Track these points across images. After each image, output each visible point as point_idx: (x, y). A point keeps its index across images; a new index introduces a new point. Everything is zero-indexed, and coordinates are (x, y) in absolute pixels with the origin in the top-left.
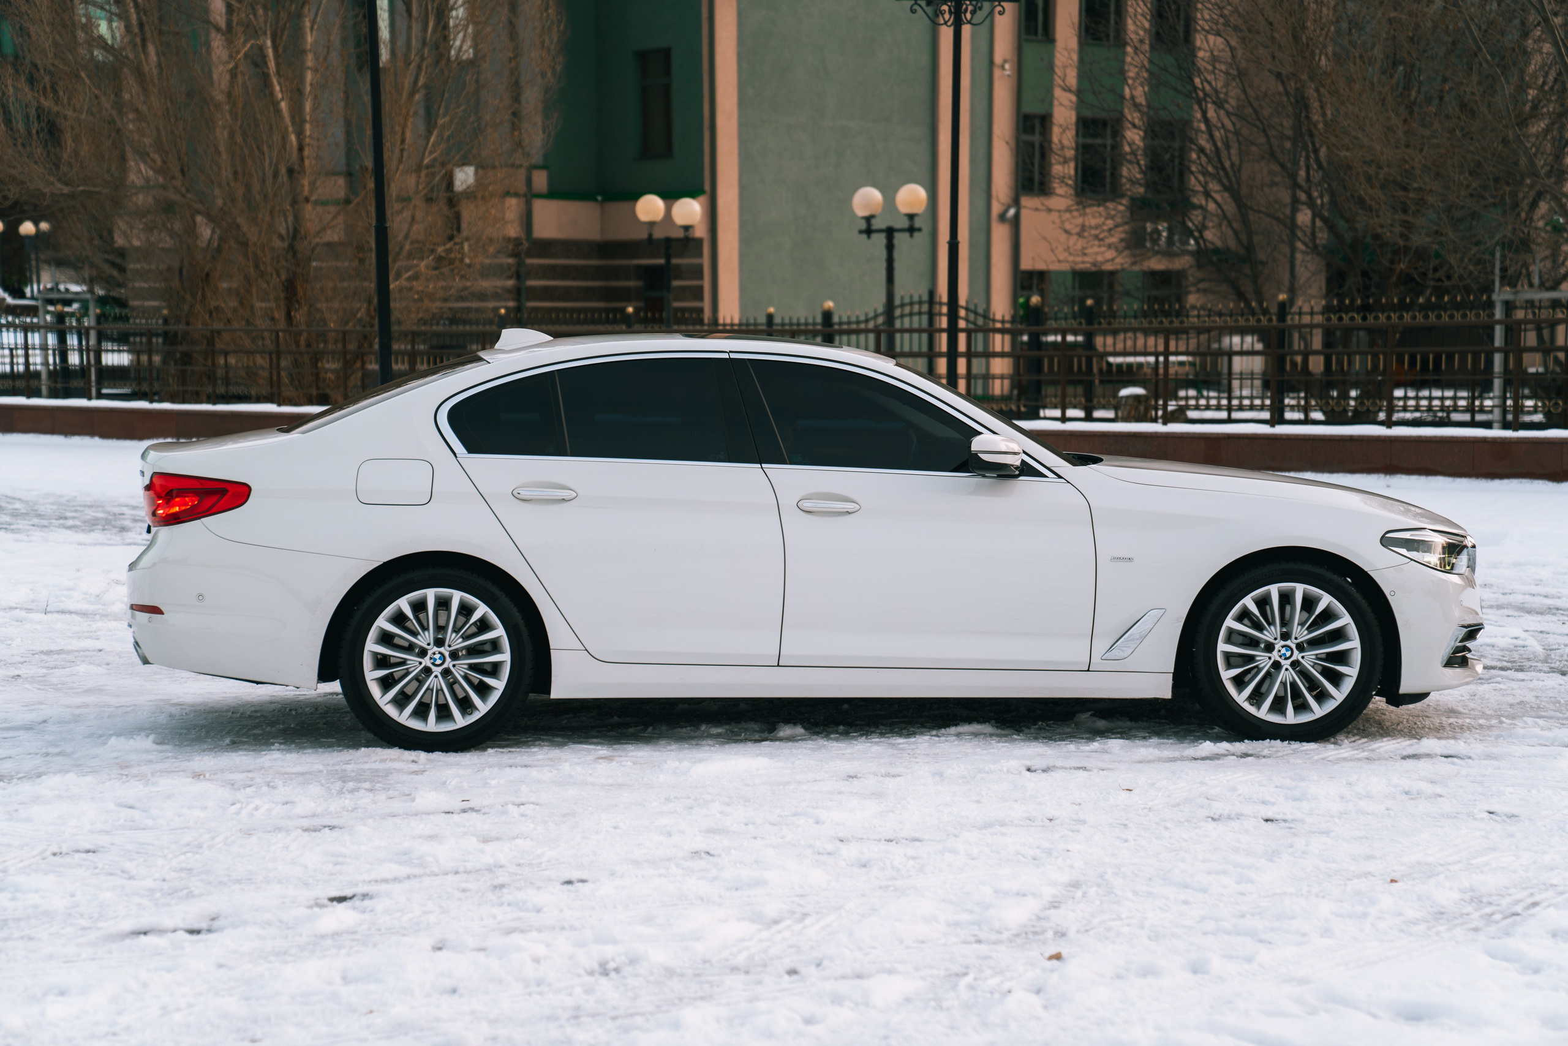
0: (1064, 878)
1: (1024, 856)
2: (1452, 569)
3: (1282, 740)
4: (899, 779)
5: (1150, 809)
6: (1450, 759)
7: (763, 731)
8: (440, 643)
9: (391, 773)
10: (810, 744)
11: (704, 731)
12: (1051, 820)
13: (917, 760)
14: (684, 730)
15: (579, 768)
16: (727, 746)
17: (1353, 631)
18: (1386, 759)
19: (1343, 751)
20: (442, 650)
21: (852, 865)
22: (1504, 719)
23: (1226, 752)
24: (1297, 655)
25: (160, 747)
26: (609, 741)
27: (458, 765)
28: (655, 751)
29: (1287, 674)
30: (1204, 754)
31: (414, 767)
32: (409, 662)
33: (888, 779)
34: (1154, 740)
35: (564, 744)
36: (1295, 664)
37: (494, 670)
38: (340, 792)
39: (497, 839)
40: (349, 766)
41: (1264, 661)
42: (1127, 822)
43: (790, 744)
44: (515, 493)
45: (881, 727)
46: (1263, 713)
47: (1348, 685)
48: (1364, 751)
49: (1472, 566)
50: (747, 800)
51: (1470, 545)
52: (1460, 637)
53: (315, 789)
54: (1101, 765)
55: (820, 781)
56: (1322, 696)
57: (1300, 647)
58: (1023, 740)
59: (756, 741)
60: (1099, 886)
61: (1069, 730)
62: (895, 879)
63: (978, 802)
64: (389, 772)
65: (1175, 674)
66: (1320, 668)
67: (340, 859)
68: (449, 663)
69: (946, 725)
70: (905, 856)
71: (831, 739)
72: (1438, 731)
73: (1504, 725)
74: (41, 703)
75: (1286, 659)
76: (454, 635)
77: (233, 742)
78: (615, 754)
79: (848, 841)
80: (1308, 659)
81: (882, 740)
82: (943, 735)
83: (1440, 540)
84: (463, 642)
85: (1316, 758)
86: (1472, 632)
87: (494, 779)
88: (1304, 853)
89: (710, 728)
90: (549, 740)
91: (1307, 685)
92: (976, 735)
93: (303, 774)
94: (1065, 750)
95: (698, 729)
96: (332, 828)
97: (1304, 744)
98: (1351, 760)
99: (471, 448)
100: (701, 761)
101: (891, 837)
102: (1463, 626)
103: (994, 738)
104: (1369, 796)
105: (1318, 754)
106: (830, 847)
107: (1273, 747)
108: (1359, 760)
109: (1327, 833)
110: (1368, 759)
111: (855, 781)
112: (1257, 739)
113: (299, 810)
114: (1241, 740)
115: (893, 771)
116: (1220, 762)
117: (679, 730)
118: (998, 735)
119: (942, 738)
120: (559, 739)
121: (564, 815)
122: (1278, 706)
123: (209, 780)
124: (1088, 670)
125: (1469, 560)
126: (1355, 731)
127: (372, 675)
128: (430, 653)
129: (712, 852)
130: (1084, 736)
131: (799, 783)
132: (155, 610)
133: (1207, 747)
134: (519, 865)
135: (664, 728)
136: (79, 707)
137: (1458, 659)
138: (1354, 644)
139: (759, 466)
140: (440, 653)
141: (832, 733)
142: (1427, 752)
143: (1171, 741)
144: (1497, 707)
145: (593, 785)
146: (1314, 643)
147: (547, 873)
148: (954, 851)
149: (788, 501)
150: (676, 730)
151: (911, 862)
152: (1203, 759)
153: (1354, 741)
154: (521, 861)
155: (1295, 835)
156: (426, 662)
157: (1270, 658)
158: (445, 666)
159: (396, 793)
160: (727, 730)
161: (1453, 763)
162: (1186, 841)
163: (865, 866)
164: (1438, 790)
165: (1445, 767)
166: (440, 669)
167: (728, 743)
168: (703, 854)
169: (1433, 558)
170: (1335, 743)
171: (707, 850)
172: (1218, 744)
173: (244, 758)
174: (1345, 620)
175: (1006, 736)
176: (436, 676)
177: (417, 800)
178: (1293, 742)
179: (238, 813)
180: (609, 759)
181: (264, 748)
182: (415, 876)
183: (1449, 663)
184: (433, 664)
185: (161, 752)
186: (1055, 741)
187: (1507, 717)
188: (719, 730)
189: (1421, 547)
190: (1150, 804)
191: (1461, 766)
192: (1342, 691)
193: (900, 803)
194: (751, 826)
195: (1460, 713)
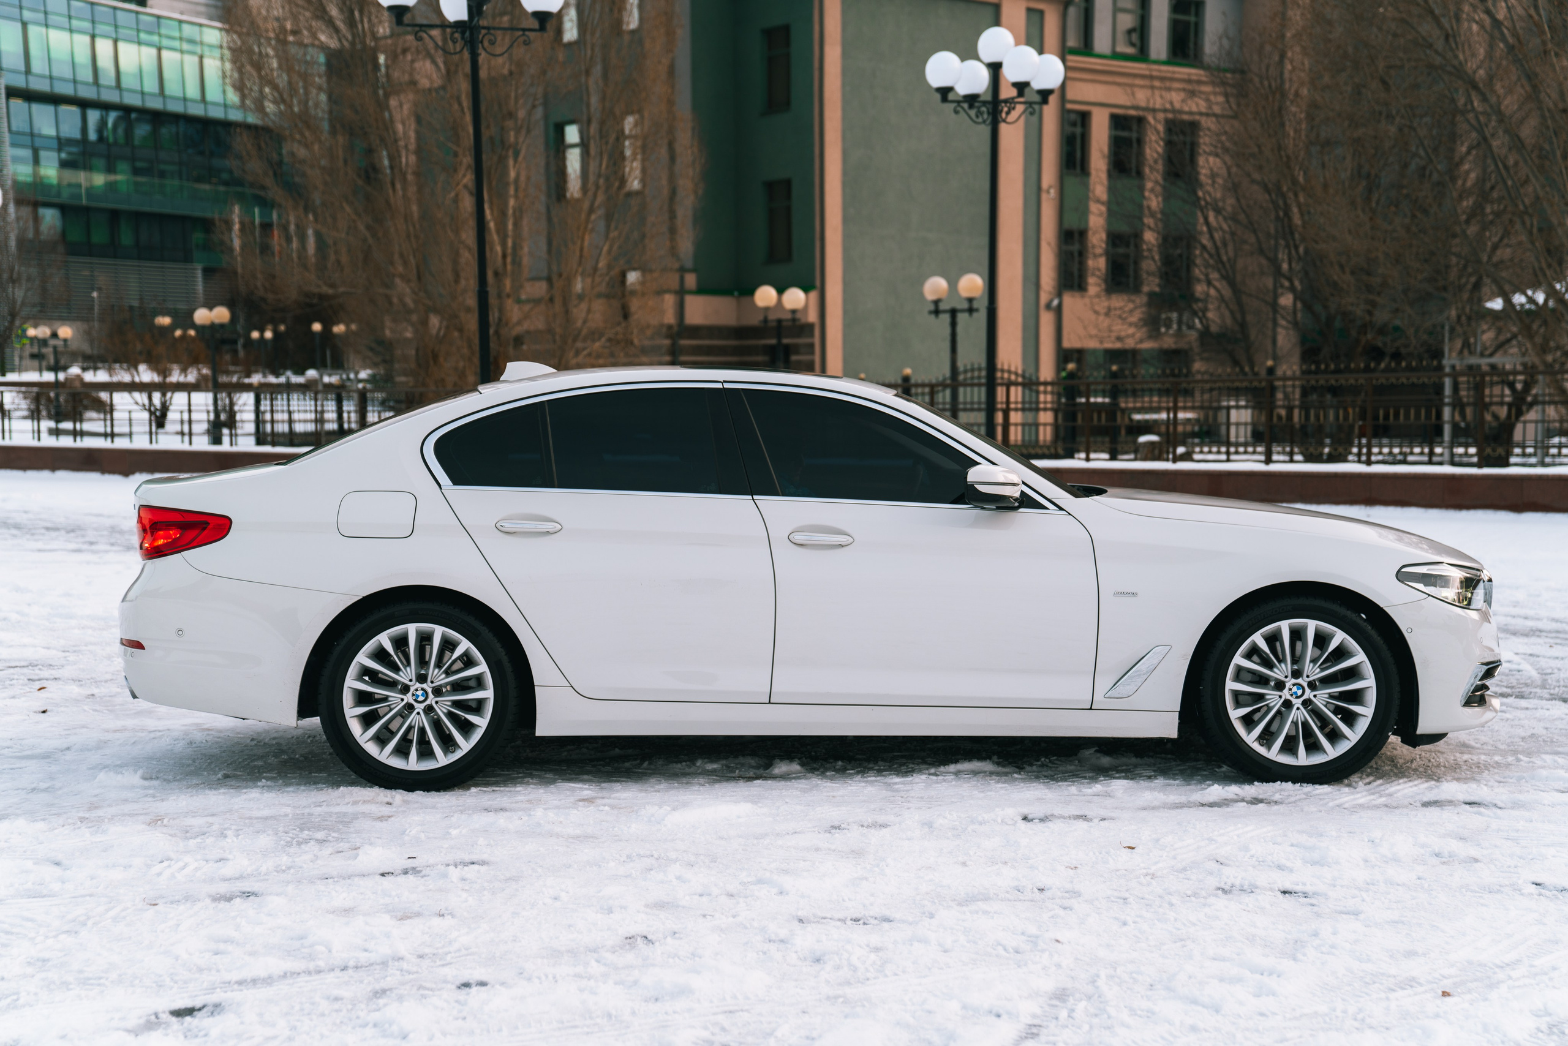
0: (1048, 985)
1: (1005, 950)
2: (1469, 603)
3: (1294, 782)
4: (884, 831)
5: (1153, 876)
6: (1475, 809)
7: (758, 767)
8: (422, 679)
9: (357, 818)
10: (802, 784)
11: (699, 767)
12: (1041, 890)
13: (910, 805)
14: (679, 766)
15: (551, 815)
16: (717, 786)
17: (1368, 669)
18: (1407, 807)
19: (1359, 795)
20: (424, 686)
21: (805, 959)
22: (1521, 757)
23: (1235, 797)
24: (1309, 694)
25: (146, 783)
26: (600, 778)
27: (434, 807)
28: (641, 791)
29: (1298, 713)
30: (1211, 799)
31: (386, 810)
32: (390, 699)
33: (873, 831)
34: (1160, 781)
35: (553, 782)
36: (1307, 703)
37: (477, 707)
38: (289, 844)
39: (418, 915)
40: (319, 809)
41: (1274, 700)
42: (1127, 895)
43: (783, 783)
44: (498, 525)
45: (880, 763)
46: (1274, 753)
47: (1362, 726)
48: (1381, 796)
49: (1488, 600)
50: (714, 860)
51: (1486, 579)
52: (1480, 675)
53: (265, 841)
54: (1104, 813)
55: (799, 833)
56: (1334, 736)
57: (1312, 686)
58: (1023, 780)
59: (750, 779)
60: (1089, 998)
61: (1072, 768)
62: (849, 983)
63: (964, 864)
64: (355, 817)
65: (1180, 713)
66: (1332, 707)
67: (222, 946)
68: (431, 700)
69: (946, 762)
70: (868, 946)
71: (826, 777)
72: (1454, 770)
73: (1522, 763)
74: (84, 727)
75: (1298, 697)
76: (437, 671)
77: (226, 776)
78: (600, 795)
79: (809, 922)
80: (1321, 698)
81: (878, 778)
82: (942, 773)
83: (1457, 575)
84: (446, 677)
85: (1331, 804)
86: (1490, 670)
87: (455, 828)
88: (1333, 947)
89: (706, 763)
90: (539, 777)
91: (1319, 724)
92: (975, 773)
93: (266, 818)
94: (1066, 793)
95: (694, 764)
96: (247, 895)
97: (1317, 786)
98: (1368, 808)
99: (457, 480)
100: (685, 805)
101: (858, 916)
102: (1482, 664)
103: (994, 777)
104: (1396, 860)
105: (1333, 800)
106: (783, 933)
107: (1284, 790)
108: (1377, 807)
109: (1356, 914)
110: (1386, 806)
111: (837, 835)
112: (1267, 782)
113: (228, 870)
114: (1250, 782)
115: (881, 819)
116: (1229, 809)
117: (674, 765)
118: (998, 774)
119: (940, 778)
120: (550, 776)
121: (507, 880)
122: (1289, 747)
123: (165, 826)
124: (1091, 709)
125: (1486, 594)
126: (1369, 770)
127: (352, 712)
128: (412, 689)
129: (650, 937)
130: (1087, 775)
131: (778, 834)
132: (138, 645)
133: (1216, 791)
134: (421, 957)
135: (660, 762)
136: (115, 731)
137: (1477, 698)
138: (1368, 683)
139: (750, 497)
140: (422, 689)
141: (827, 770)
142: (1449, 798)
143: (1177, 782)
144: (1509, 741)
145: (558, 836)
146: (1327, 681)
147: (446, 971)
148: (924, 941)
149: (779, 533)
150: (671, 766)
151: (873, 956)
152: (1211, 805)
153: (1369, 783)
154: (427, 950)
155: (1318, 915)
156: (409, 698)
157: (1280, 697)
158: (428, 702)
159: (347, 845)
160: (723, 765)
161: (1480, 814)
162: (1194, 924)
163: (818, 960)
164: (1473, 852)
165: (1470, 819)
166: (422, 706)
167: (720, 781)
168: (639, 939)
169: (1450, 593)
170: (1349, 785)
171: (644, 934)
172: (1227, 788)
173: (222, 797)
174: (1359, 657)
175: (1006, 774)
176: (418, 713)
177: (360, 858)
178: (1305, 785)
179: (159, 874)
180: (589, 801)
181: (250, 784)
182: (293, 974)
183: (1468, 703)
184: (416, 700)
185: (145, 788)
186: (1057, 781)
187: (1522, 752)
188: (715, 766)
189: (1438, 582)
190: (1153, 869)
191: (1489, 816)
192: (1356, 731)
193: (878, 866)
194: (704, 899)
195: (1473, 748)
